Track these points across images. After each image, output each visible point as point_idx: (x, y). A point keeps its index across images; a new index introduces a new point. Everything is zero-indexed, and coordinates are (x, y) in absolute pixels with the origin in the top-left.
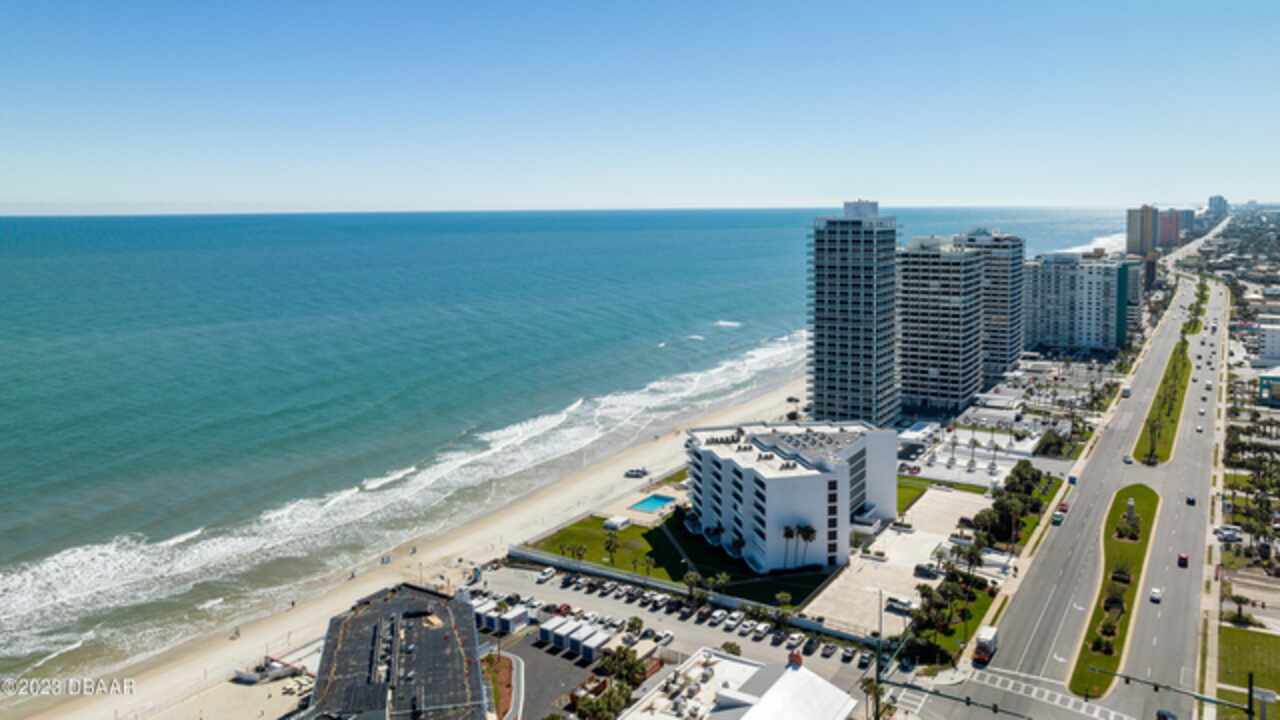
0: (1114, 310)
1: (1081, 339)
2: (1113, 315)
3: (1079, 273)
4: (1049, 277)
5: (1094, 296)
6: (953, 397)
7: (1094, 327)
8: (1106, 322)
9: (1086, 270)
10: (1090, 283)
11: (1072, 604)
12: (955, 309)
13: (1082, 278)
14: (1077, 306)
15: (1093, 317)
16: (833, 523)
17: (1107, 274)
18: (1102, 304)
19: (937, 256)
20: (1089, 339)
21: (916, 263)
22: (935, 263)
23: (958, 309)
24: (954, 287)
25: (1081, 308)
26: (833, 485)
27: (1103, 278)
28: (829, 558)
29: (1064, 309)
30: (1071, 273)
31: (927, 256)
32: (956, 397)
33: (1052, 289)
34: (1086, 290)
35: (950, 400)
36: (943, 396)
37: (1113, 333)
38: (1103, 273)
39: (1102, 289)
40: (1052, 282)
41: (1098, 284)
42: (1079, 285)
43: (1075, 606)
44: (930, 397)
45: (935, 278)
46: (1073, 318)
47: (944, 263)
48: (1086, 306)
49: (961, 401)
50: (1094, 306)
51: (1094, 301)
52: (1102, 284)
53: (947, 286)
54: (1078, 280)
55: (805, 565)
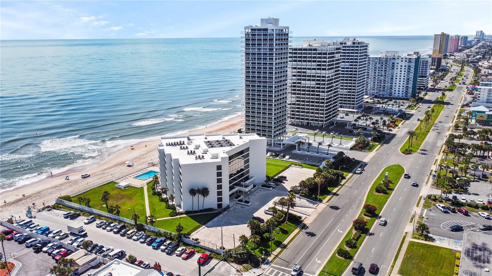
0: (412, 79)
1: (395, 93)
2: (411, 82)
3: (397, 61)
4: (382, 63)
5: (403, 72)
6: (321, 121)
7: (401, 88)
8: (407, 85)
9: (400, 60)
10: (401, 66)
11: (338, 229)
12: (323, 77)
13: (398, 63)
14: (395, 77)
15: (402, 82)
16: (219, 187)
17: (410, 62)
18: (406, 76)
19: (315, 50)
20: (399, 93)
21: (306, 54)
22: (314, 54)
23: (324, 77)
24: (323, 65)
25: (396, 79)
26: (219, 168)
27: (407, 64)
28: (218, 204)
29: (388, 79)
30: (393, 61)
31: (311, 50)
32: (322, 121)
33: (384, 69)
34: (399, 70)
35: (319, 122)
36: (316, 120)
37: (410, 90)
38: (408, 61)
39: (407, 69)
40: (384, 65)
41: (405, 66)
42: (396, 67)
43: (338, 230)
44: (310, 121)
45: (314, 61)
46: (392, 83)
47: (319, 54)
48: (398, 77)
49: (324, 123)
50: (402, 77)
51: (402, 75)
52: (407, 66)
53: (320, 65)
54: (396, 65)
55: (204, 208)
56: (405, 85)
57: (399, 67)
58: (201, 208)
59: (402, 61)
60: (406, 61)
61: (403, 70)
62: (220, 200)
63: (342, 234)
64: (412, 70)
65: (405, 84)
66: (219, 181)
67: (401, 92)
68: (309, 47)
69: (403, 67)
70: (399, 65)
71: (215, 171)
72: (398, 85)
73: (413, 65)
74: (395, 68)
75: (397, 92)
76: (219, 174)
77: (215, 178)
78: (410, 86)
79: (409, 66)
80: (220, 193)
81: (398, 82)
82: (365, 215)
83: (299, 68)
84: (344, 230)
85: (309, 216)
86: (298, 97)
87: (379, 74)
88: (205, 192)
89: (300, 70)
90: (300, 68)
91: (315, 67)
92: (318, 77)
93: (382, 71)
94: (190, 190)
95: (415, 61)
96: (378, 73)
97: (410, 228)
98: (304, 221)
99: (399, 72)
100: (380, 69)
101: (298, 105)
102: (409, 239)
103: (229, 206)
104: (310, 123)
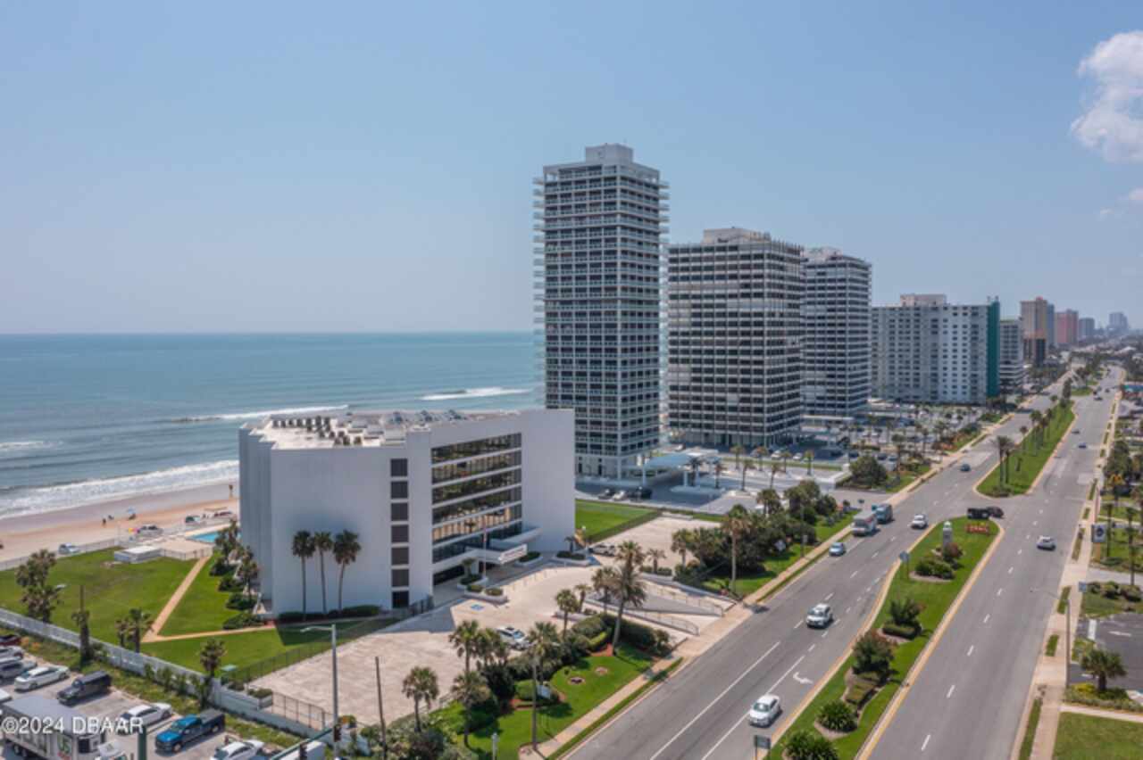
1: (945, 392)
2: (983, 364)
3: (942, 315)
4: (908, 321)
5: (960, 342)
6: (756, 429)
7: (960, 378)
8: (974, 372)
9: (951, 311)
10: (955, 327)
11: (794, 671)
12: (757, 315)
13: (945, 321)
14: (941, 354)
15: (960, 366)
16: (400, 534)
17: (975, 314)
18: (969, 351)
19: (735, 248)
20: (954, 393)
21: (710, 259)
22: (732, 258)
23: (761, 315)
24: (757, 286)
25: (945, 357)
26: (399, 467)
27: (968, 321)
28: (395, 595)
29: (925, 358)
30: (933, 315)
31: (723, 249)
32: (761, 429)
33: (912, 335)
34: (950, 335)
35: (754, 434)
36: (744, 428)
37: (983, 384)
38: (969, 314)
39: (969, 332)
40: (912, 326)
41: (965, 326)
42: (942, 330)
43: (796, 676)
44: (729, 432)
45: (733, 277)
46: (935, 368)
47: (744, 257)
48: (950, 354)
49: (766, 434)
50: (960, 354)
51: (960, 348)
52: (969, 326)
53: (747, 286)
54: (941, 324)
55: (343, 607)
56: (968, 372)
57: (950, 330)
58: (332, 605)
59: (955, 314)
60: (965, 314)
61: (960, 336)
62: (400, 578)
63: (807, 688)
64: (983, 335)
65: (969, 369)
66: (400, 512)
67: (960, 390)
68: (718, 244)
69: (960, 330)
70: (950, 324)
71: (387, 479)
72: (950, 372)
73: (983, 322)
74: (940, 333)
75: (950, 390)
76: (400, 490)
77: (386, 501)
78: (982, 373)
79: (974, 326)
80: (400, 556)
81: (950, 365)
82: (886, 631)
83: (695, 297)
84: (815, 675)
85: (697, 635)
86: (695, 370)
87: (903, 347)
88: (346, 546)
89: (698, 302)
90: (699, 297)
91: (735, 291)
92: (744, 315)
93: (908, 338)
94: (296, 538)
95: (989, 314)
96: (900, 344)
97: (1052, 673)
98: (679, 648)
99: (950, 342)
100: (904, 335)
101: (696, 389)
102: (1055, 708)
103: (430, 599)
104: (730, 436)
